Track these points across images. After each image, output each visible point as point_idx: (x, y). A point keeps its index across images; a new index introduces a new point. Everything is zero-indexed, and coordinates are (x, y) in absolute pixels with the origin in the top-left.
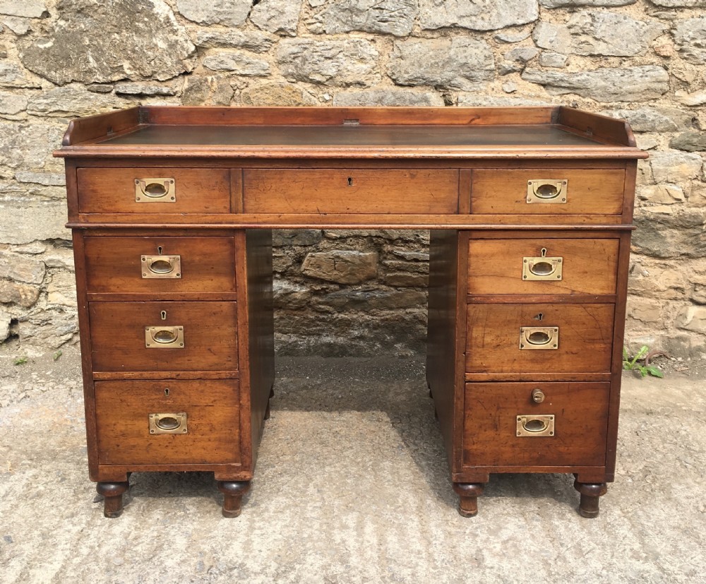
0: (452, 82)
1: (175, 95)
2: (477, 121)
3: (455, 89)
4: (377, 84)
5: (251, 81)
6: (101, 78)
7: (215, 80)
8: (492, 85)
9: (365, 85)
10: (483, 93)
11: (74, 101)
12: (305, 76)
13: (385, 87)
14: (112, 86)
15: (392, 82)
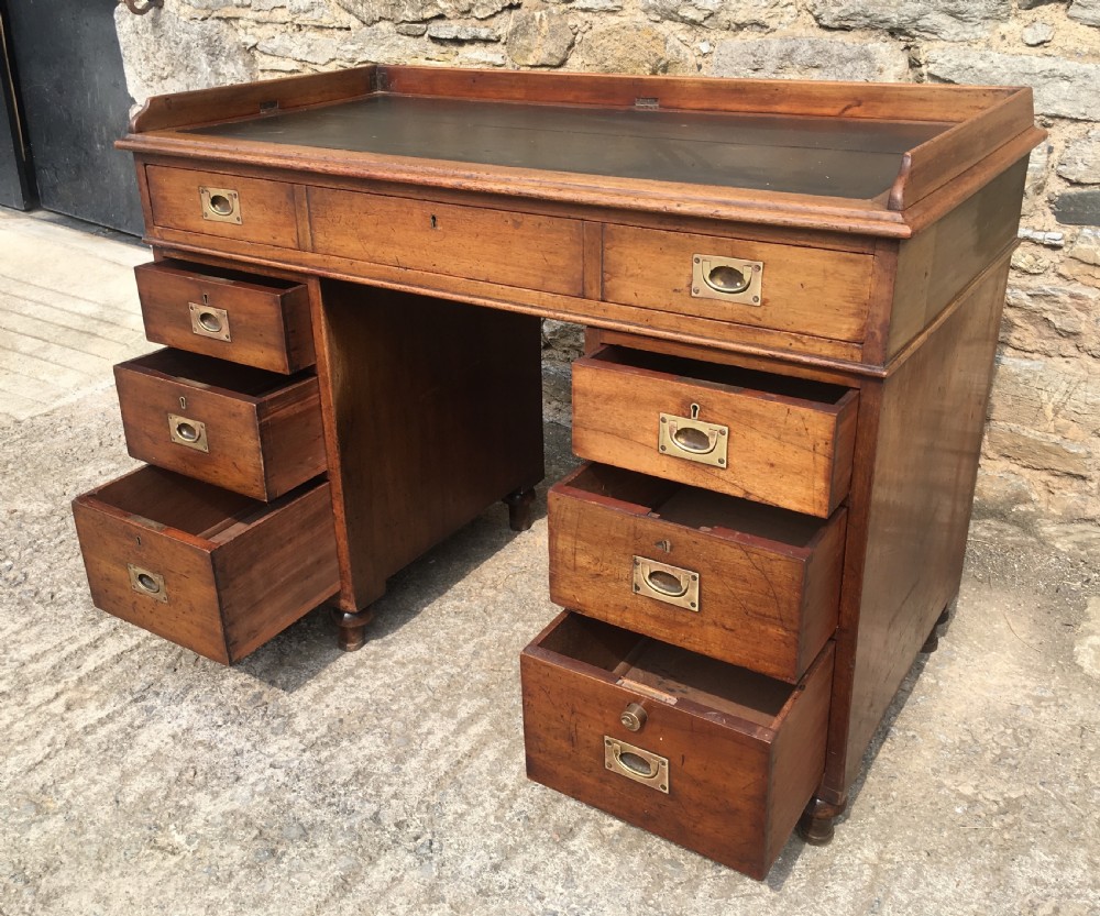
0: (920, 23)
1: (499, 41)
2: (856, 111)
3: (927, 35)
4: (788, 25)
5: (596, 19)
6: (410, 15)
7: (545, 16)
8: (1003, 28)
9: (768, 27)
10: (982, 45)
11: (382, 48)
12: (673, 12)
13: (800, 31)
14: (424, 26)
15: (814, 22)
